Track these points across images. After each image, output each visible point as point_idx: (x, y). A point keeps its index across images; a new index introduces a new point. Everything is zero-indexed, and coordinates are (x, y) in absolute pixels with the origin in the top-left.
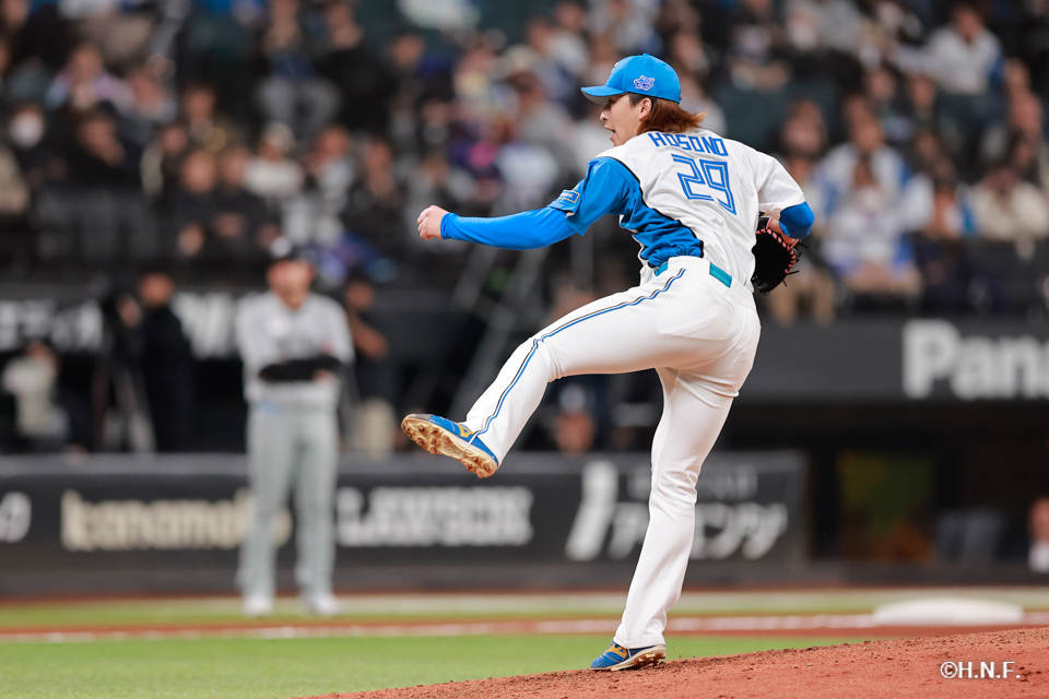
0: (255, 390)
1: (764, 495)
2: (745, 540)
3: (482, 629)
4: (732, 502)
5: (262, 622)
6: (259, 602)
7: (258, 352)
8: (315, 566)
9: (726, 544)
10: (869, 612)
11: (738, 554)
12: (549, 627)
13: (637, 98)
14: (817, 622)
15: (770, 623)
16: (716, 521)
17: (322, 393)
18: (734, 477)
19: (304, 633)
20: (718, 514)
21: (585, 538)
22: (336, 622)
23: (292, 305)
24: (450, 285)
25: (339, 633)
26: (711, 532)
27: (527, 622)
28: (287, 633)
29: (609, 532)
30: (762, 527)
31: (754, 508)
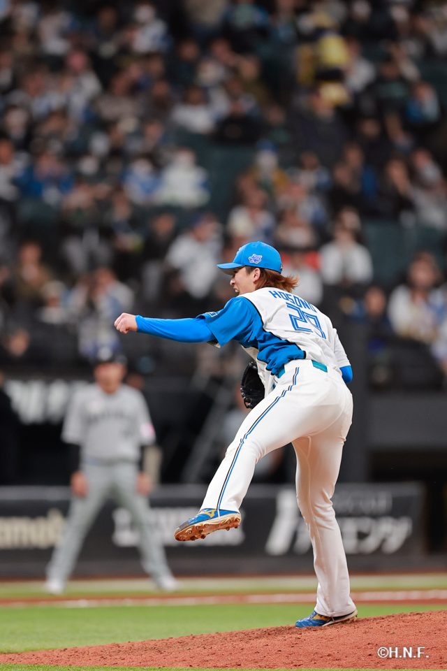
1: (396, 512)
2: (384, 541)
3: (210, 601)
4: (375, 516)
9: (371, 544)
11: (379, 550)
12: (256, 599)
13: (251, 268)
15: (400, 596)
16: (365, 529)
18: (377, 499)
19: (94, 604)
20: (366, 524)
21: (279, 540)
25: (116, 603)
26: (362, 536)
27: (241, 596)
28: (83, 604)
29: (295, 537)
30: (395, 533)
31: (390, 520)
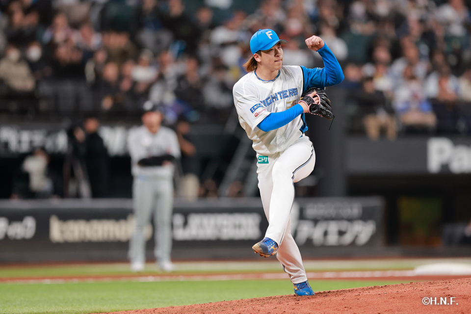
0: (136, 170)
1: (365, 217)
2: (356, 237)
3: (238, 278)
4: (350, 220)
5: (139, 274)
6: (138, 265)
7: (137, 153)
8: (163, 249)
9: (348, 239)
10: (412, 269)
11: (353, 243)
12: (268, 276)
14: (389, 274)
15: (367, 274)
16: (343, 229)
17: (166, 171)
18: (351, 208)
19: (158, 279)
20: (344, 225)
22: (173, 274)
23: (153, 131)
24: (224, 123)
25: (174, 279)
26: (341, 233)
27: (258, 274)
28: (151, 279)
29: (295, 233)
30: (363, 231)
31: (361, 222)
